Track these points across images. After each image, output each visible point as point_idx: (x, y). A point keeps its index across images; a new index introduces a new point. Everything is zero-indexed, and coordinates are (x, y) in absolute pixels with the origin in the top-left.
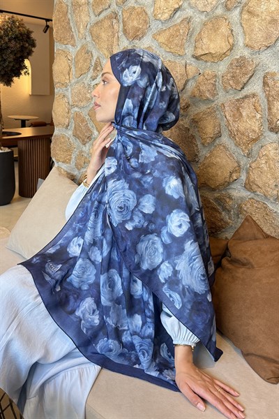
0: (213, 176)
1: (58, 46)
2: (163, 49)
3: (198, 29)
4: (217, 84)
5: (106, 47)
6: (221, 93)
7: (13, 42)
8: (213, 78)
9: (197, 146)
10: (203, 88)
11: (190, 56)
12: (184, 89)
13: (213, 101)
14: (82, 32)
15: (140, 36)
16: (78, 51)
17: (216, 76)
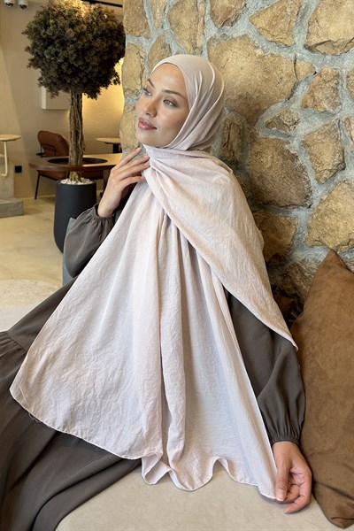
0: (332, 230)
1: (129, 40)
2: (263, 38)
3: (314, 7)
4: (339, 87)
5: (188, 37)
6: (346, 102)
7: (99, 40)
8: (334, 79)
9: (308, 182)
10: (319, 95)
11: (301, 47)
12: (292, 95)
13: (334, 115)
14: (158, 18)
15: (232, 20)
16: (153, 45)
17: (338, 76)
